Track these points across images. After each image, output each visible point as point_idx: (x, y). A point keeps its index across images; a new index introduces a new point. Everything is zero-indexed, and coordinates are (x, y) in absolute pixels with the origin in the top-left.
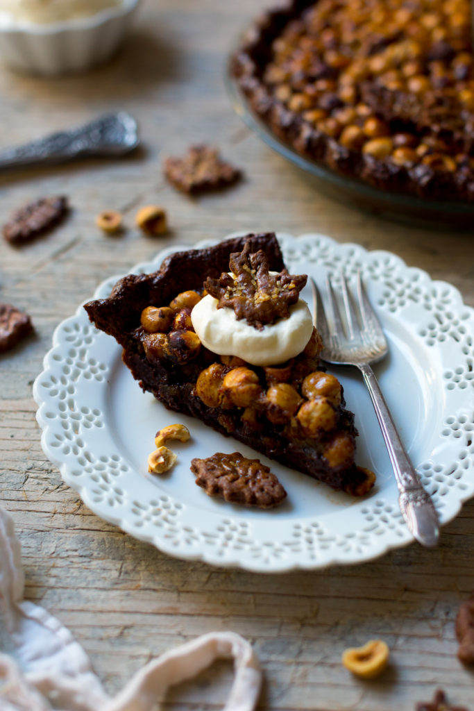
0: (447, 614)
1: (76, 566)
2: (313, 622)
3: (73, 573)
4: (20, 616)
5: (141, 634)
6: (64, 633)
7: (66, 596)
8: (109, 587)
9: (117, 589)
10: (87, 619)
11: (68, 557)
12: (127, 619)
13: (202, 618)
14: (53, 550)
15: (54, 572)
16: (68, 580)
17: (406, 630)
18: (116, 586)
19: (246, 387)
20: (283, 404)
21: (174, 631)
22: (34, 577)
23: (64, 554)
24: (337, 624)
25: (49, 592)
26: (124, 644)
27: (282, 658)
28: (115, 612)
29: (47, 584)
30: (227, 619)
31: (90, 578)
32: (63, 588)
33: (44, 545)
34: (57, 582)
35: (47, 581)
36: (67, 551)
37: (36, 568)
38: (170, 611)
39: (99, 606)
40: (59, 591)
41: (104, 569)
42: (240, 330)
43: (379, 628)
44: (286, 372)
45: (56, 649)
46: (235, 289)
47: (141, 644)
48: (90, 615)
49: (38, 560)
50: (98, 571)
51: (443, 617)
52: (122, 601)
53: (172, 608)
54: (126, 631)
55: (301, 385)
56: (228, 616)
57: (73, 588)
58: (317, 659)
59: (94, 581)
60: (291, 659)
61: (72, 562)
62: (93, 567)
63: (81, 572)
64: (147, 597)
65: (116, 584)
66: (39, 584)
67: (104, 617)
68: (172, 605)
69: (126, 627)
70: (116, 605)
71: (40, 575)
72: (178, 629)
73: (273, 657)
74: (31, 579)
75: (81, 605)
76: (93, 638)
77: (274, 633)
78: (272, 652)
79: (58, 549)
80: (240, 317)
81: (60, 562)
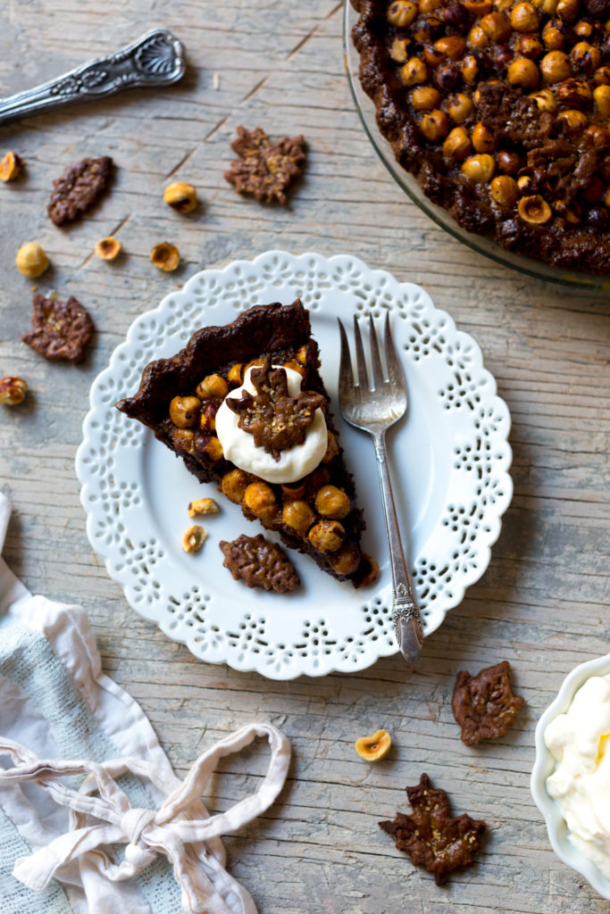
0: (444, 698)
1: (143, 637)
2: (335, 701)
3: (140, 645)
4: (100, 689)
5: (198, 707)
6: (136, 709)
7: (136, 667)
8: (171, 659)
9: (177, 661)
10: (154, 691)
11: (136, 628)
12: (187, 692)
13: (247, 693)
14: (123, 620)
15: (125, 643)
16: (137, 651)
17: (409, 712)
18: (176, 659)
19: (264, 510)
20: (296, 526)
21: (223, 706)
22: (109, 648)
23: (132, 625)
24: (354, 704)
25: (122, 663)
26: (183, 716)
27: (308, 734)
28: (176, 685)
29: (120, 656)
30: (266, 696)
31: (155, 651)
32: (133, 659)
33: (115, 615)
34: (128, 653)
35: (119, 652)
36: (135, 621)
37: (110, 639)
38: (221, 687)
39: (164, 679)
40: (130, 662)
41: (167, 642)
42: (258, 460)
43: (388, 709)
44: (300, 492)
45: (131, 722)
46: (254, 412)
47: (198, 716)
48: (156, 687)
49: (112, 630)
50: (162, 643)
51: (441, 701)
52: (181, 674)
53: (222, 684)
54: (186, 704)
55: (314, 500)
56: (267, 693)
57: (141, 660)
58: (336, 736)
59: (158, 654)
60: (315, 736)
61: (139, 633)
62: (157, 639)
63: (147, 644)
64: (202, 671)
65: (176, 656)
66: (113, 655)
67: (168, 689)
68: (222, 680)
69: (185, 700)
70: (177, 678)
71: (113, 646)
72: (227, 704)
73: (301, 733)
74: (106, 650)
75: (149, 678)
76: (160, 710)
77: (303, 710)
78: (300, 729)
79: (127, 619)
80: (259, 443)
81: (129, 633)
